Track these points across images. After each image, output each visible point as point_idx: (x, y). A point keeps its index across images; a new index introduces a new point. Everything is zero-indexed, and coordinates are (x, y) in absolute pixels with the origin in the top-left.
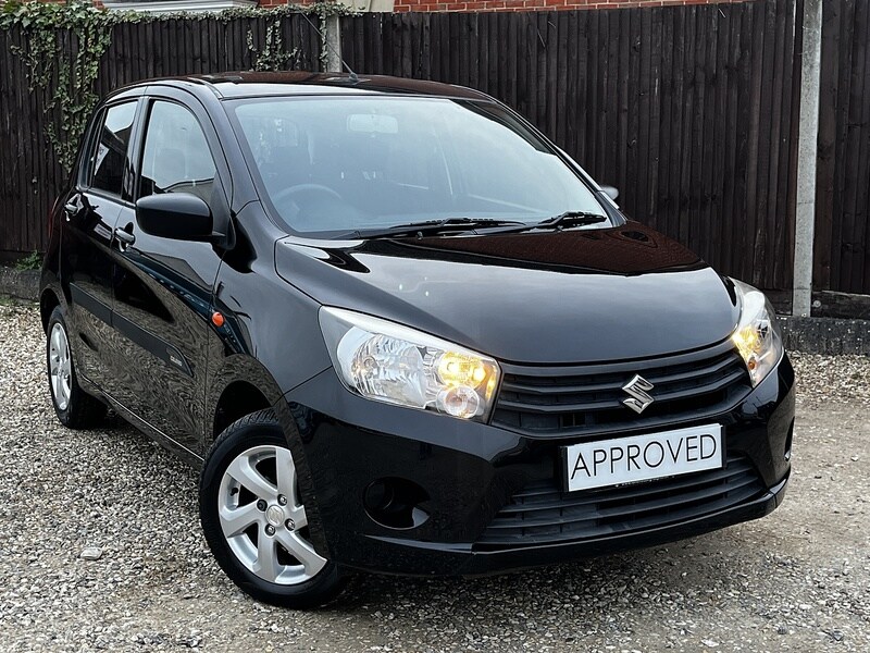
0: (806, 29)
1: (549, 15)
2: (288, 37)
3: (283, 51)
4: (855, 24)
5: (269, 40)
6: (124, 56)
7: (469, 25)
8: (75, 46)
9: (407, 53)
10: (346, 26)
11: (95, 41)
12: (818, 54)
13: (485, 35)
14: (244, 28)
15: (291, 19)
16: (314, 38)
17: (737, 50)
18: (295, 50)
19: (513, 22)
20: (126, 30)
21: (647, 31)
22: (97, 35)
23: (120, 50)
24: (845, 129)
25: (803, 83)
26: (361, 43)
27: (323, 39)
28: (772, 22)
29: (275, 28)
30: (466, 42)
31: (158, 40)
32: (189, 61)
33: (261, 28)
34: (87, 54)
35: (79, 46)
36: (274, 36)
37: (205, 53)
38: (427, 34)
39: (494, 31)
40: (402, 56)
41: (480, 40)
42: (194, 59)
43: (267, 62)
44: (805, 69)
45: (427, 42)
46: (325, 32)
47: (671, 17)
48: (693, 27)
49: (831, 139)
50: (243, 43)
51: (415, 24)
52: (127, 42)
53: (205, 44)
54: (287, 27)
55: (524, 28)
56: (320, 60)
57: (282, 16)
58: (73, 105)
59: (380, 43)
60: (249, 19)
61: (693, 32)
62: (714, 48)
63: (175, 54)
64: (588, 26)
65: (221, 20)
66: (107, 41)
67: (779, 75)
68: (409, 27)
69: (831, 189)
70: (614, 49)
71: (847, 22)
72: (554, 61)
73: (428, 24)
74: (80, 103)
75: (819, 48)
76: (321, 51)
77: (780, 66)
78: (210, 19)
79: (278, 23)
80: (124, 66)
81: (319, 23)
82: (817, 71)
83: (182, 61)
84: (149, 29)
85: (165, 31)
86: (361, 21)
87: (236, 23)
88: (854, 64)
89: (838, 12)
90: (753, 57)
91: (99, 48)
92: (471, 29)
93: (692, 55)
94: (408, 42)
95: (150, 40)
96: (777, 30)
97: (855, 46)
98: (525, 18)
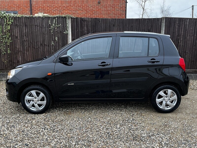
0: (162, 23)
1: (115, 19)
2: (59, 22)
3: (58, 25)
4: (170, 23)
5: (54, 22)
6: (17, 25)
8: (3, 22)
9: (86, 26)
10: (72, 20)
11: (9, 21)
12: (164, 28)
13: (102, 23)
14: (48, 19)
16: (65, 22)
17: (150, 27)
18: (60, 25)
19: (108, 20)
20: (17, 19)
21: (134, 23)
22: (9, 20)
23: (16, 23)
26: (75, 24)
27: (67, 22)
29: (55, 20)
30: (98, 24)
31: (26, 21)
32: (34, 26)
33: (52, 20)
34: (7, 24)
35: (4, 22)
36: (55, 21)
38: (90, 22)
39: (104, 22)
40: (85, 26)
41: (101, 24)
42: (36, 26)
43: (54, 27)
44: (162, 31)
45: (90, 24)
47: (138, 21)
50: (48, 23)
51: (87, 20)
52: (18, 22)
53: (38, 23)
54: (58, 20)
55: (110, 22)
56: (66, 27)
57: (57, 17)
58: (3, 35)
59: (80, 24)
60: (49, 18)
61: (142, 24)
62: (146, 26)
63: (30, 25)
65: (42, 18)
66: (12, 21)
68: (86, 20)
70: (128, 26)
71: (169, 22)
72: (116, 28)
73: (90, 20)
74: (5, 35)
76: (66, 25)
77: (157, 30)
78: (39, 17)
80: (17, 27)
81: (66, 19)
82: (164, 31)
83: (32, 26)
84: (24, 19)
85: (28, 19)
87: (46, 18)
88: (170, 30)
89: (167, 21)
90: (153, 28)
91: (10, 22)
92: (99, 21)
93: (142, 28)
94: (86, 23)
95: (24, 21)
96: (157, 24)
97: (170, 27)
98: (110, 20)
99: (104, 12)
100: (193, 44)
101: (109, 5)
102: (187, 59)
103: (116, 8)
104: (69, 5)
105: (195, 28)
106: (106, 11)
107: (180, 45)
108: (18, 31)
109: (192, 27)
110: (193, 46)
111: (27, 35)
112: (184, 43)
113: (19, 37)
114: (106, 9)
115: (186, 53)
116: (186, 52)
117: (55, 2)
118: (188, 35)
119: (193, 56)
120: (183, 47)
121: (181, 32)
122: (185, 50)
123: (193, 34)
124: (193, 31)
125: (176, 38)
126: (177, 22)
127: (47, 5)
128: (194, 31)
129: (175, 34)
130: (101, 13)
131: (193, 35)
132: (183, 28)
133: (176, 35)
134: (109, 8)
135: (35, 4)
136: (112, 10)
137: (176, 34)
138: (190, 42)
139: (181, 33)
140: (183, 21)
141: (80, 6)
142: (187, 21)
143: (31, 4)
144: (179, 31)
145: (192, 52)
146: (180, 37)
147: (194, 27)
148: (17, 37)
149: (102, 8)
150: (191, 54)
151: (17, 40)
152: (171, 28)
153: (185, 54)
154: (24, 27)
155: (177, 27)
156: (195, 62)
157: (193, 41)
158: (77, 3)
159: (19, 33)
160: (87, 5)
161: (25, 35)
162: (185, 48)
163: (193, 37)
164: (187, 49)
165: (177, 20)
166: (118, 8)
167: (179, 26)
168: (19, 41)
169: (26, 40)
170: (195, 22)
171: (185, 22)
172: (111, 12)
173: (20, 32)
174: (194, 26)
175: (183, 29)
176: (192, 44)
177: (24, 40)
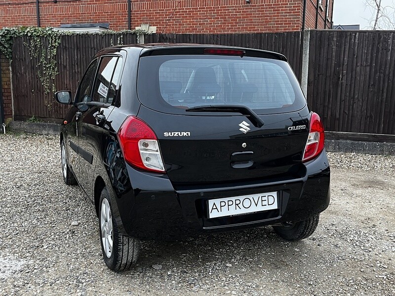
0: (304, 42)
1: (217, 35)
2: (125, 41)
4: (320, 40)
5: (119, 42)
6: (66, 47)
7: (189, 38)
8: (47, 43)
10: (146, 38)
11: (55, 42)
12: (308, 50)
13: (195, 42)
14: (110, 38)
15: (126, 35)
16: (135, 42)
17: (281, 49)
19: (205, 37)
20: (67, 38)
21: (251, 42)
22: (56, 39)
23: (64, 45)
24: (317, 76)
25: (303, 60)
27: (138, 42)
28: (293, 40)
29: (121, 38)
31: (78, 42)
32: (90, 49)
33: (115, 38)
34: (52, 46)
35: (49, 43)
37: (95, 46)
38: (175, 41)
39: (199, 41)
42: (92, 48)
44: (304, 55)
46: (138, 39)
47: (259, 37)
48: (266, 40)
49: (312, 79)
50: (109, 43)
51: (171, 37)
52: (67, 42)
53: (95, 43)
54: (125, 38)
57: (123, 34)
58: (47, 64)
60: (111, 35)
61: (266, 42)
62: (273, 48)
63: (84, 47)
64: (231, 39)
65: (101, 35)
66: (59, 41)
67: (295, 57)
68: (168, 38)
69: (312, 96)
71: (318, 40)
73: (175, 38)
74: (50, 64)
75: (308, 48)
77: (295, 54)
78: (97, 34)
79: (122, 36)
80: (66, 50)
81: (137, 36)
82: (308, 56)
83: (87, 49)
84: (75, 37)
85: (81, 38)
86: (151, 36)
87: (107, 36)
88: (320, 54)
89: (315, 36)
90: (286, 51)
91: (57, 44)
92: (190, 40)
95: (75, 41)
96: (295, 42)
97: (320, 48)
98: (209, 36)
99: (257, 20)
100: (369, 83)
101: (269, 5)
102: (356, 112)
103: (282, 10)
104: (193, 9)
105: (372, 49)
106: (261, 17)
107: (342, 83)
108: (68, 57)
109: (366, 48)
110: (369, 86)
111: (79, 64)
112: (349, 79)
113: (68, 66)
114: (262, 14)
115: (353, 100)
116: (354, 97)
117: (169, 4)
118: (358, 64)
119: (369, 107)
120: (349, 89)
121: (344, 58)
122: (352, 93)
123: (369, 61)
124: (369, 57)
125: (333, 70)
126: (335, 39)
127: (155, 10)
128: (372, 55)
129: (332, 62)
130: (252, 22)
131: (369, 64)
132: (347, 49)
133: (333, 65)
134: (268, 11)
135: (137, 9)
136: (274, 16)
137: (334, 62)
138: (362, 78)
139: (344, 60)
140: (346, 37)
141: (213, 10)
142: (355, 36)
143: (130, 9)
144: (338, 55)
145: (366, 98)
146: (341, 68)
147: (370, 48)
148: (65, 67)
149: (253, 11)
150: (365, 103)
151: (65, 71)
152: (322, 50)
153: (352, 102)
154: (76, 51)
155: (335, 47)
156: (373, 118)
157: (368, 76)
158: (208, 4)
159: (68, 60)
160: (226, 7)
161: (77, 64)
162: (352, 90)
163: (368, 69)
164: (356, 92)
165: (335, 35)
166: (285, 10)
167: (339, 47)
168: (68, 72)
169: (78, 71)
170: (372, 38)
171: (350, 39)
172: (271, 19)
173: (69, 58)
174: (371, 45)
175: (347, 53)
176: (367, 82)
177: (75, 72)
